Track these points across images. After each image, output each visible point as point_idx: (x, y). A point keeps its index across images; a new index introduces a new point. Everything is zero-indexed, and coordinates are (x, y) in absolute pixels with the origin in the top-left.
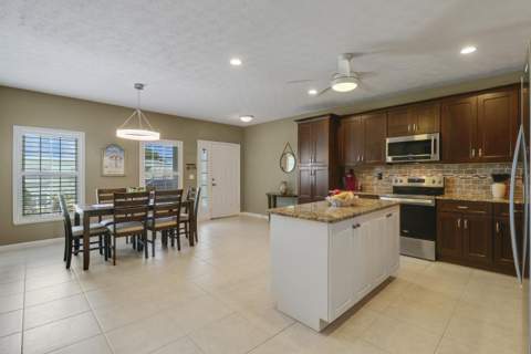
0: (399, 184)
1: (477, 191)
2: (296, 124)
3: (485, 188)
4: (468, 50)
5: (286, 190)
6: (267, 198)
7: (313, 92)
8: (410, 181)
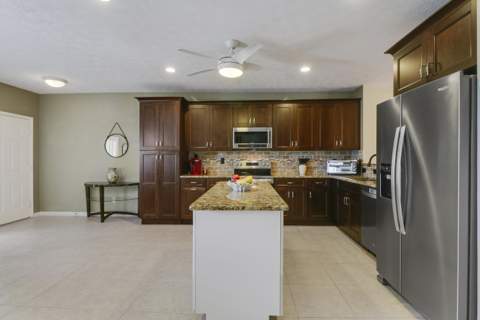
0: (239, 167)
1: (290, 171)
2: (138, 103)
3: (294, 168)
4: (305, 69)
5: (117, 178)
6: (84, 188)
7: (170, 70)
8: (248, 164)
